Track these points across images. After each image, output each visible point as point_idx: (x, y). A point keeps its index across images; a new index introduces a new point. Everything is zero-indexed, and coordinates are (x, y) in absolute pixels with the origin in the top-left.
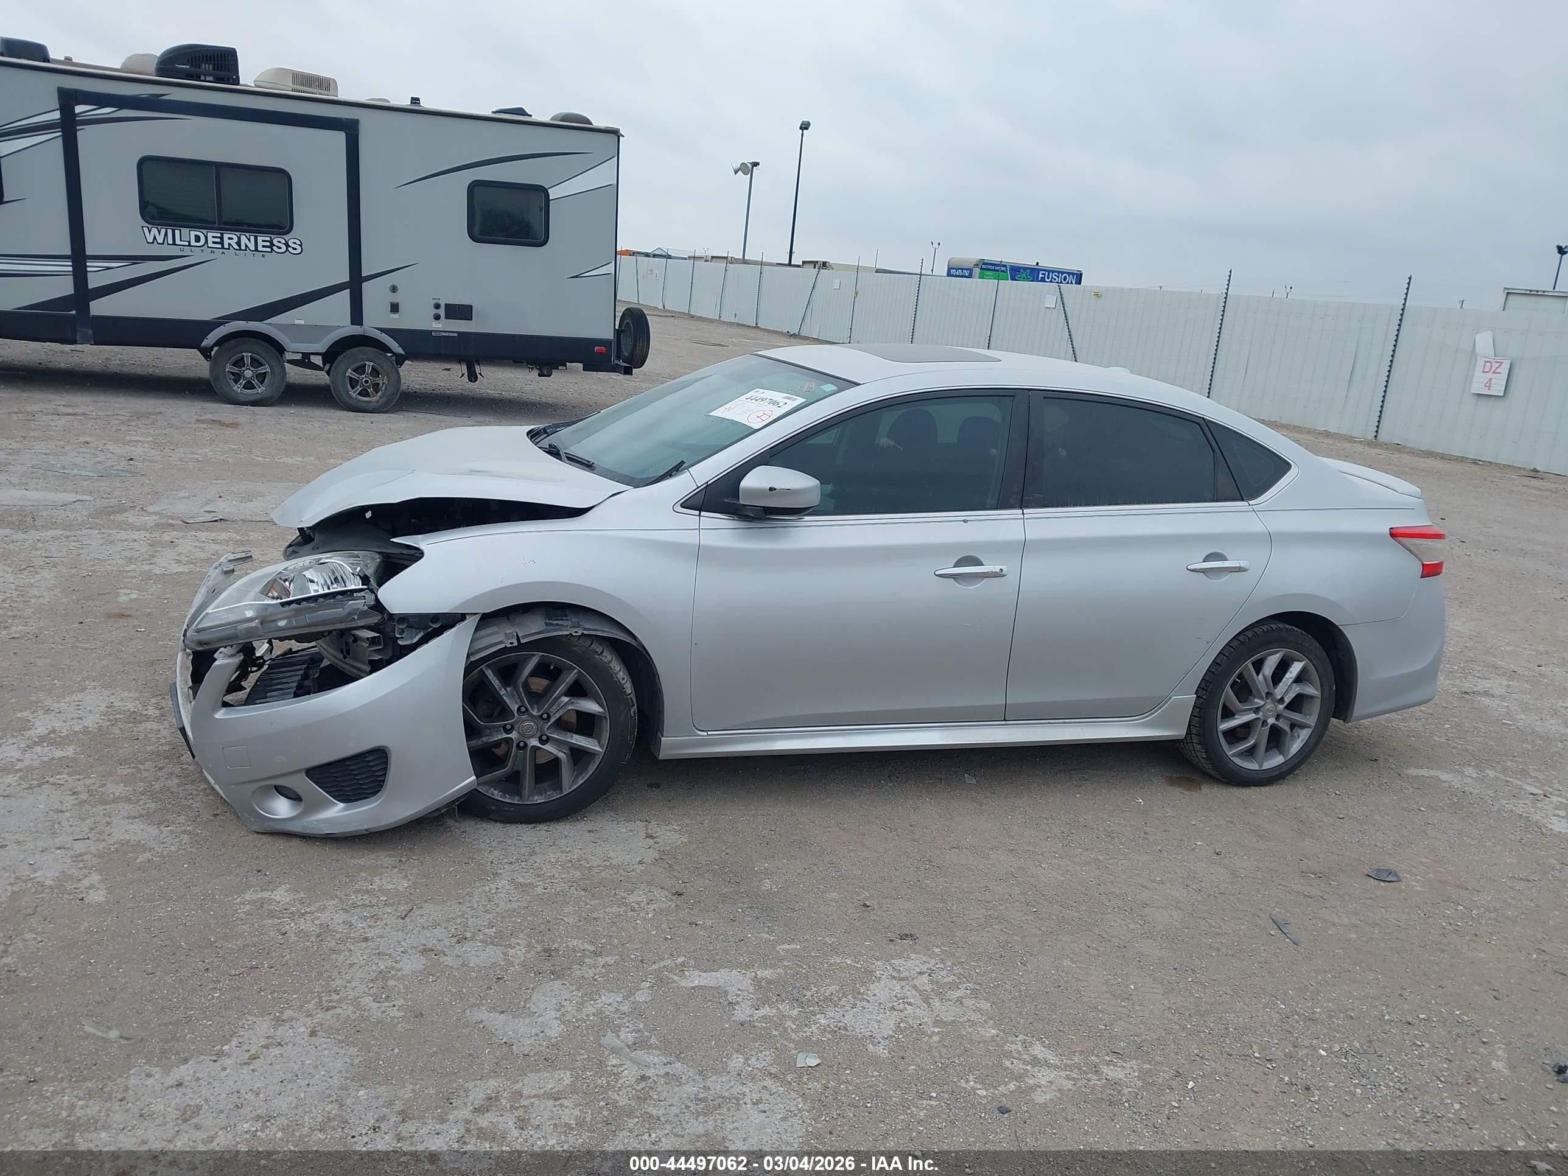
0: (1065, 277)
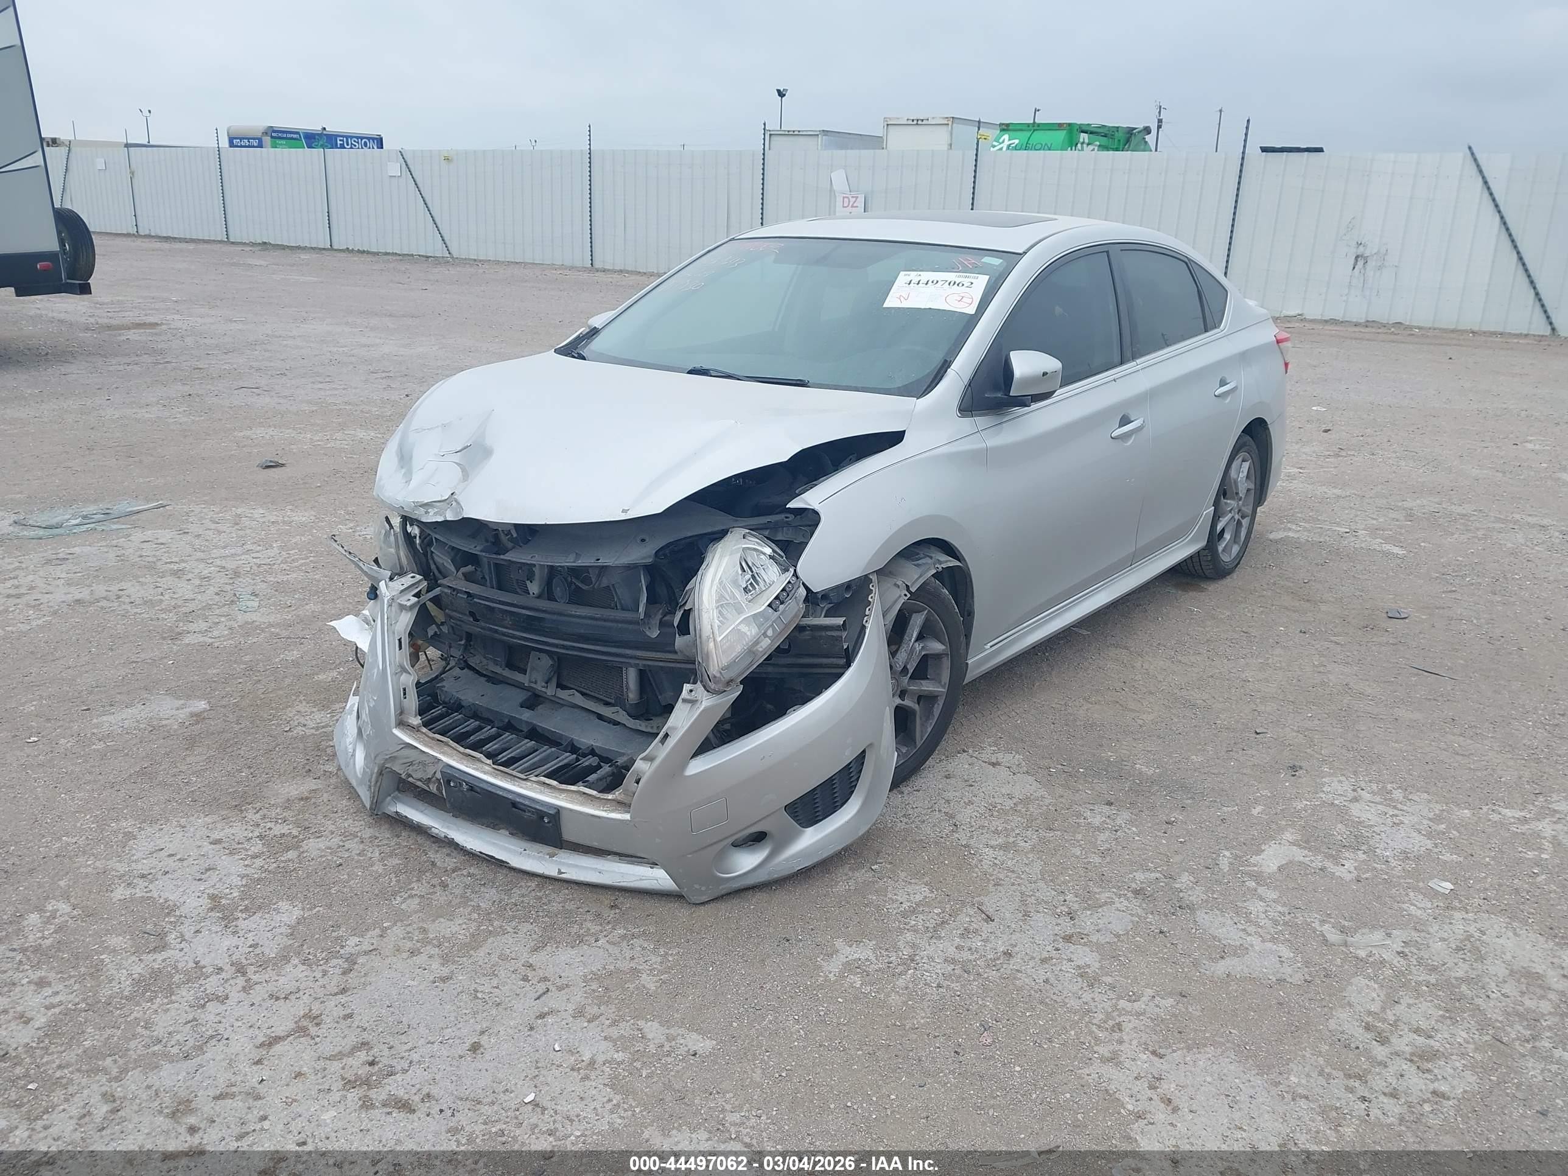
0: (365, 143)
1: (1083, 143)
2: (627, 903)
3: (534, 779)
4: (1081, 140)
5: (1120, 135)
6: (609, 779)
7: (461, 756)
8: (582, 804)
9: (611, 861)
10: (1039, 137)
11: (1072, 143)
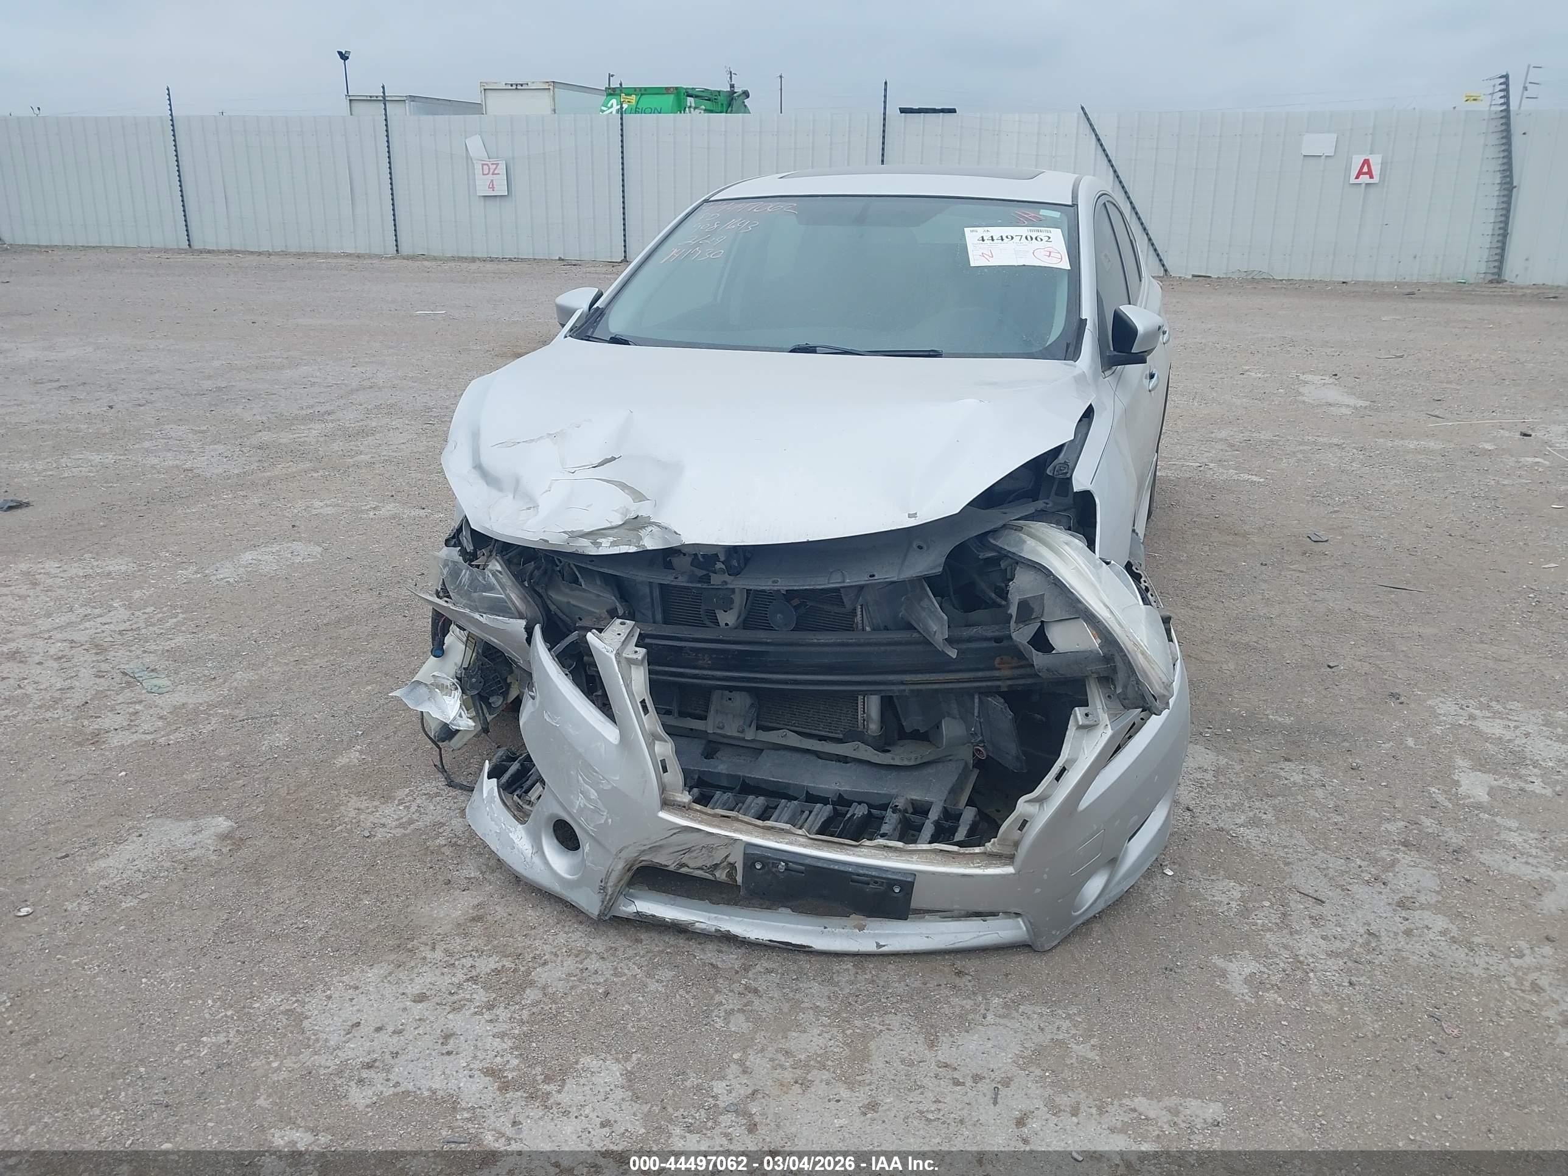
1: (690, 107)
2: (972, 965)
3: (868, 843)
4: (689, 104)
5: (722, 99)
6: (899, 826)
7: (761, 830)
8: (945, 865)
9: (929, 921)
10: (647, 101)
11: (681, 108)
